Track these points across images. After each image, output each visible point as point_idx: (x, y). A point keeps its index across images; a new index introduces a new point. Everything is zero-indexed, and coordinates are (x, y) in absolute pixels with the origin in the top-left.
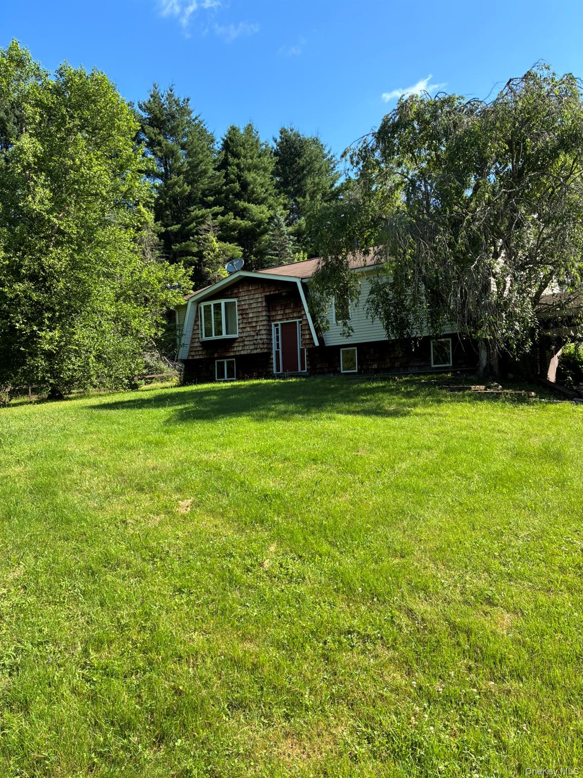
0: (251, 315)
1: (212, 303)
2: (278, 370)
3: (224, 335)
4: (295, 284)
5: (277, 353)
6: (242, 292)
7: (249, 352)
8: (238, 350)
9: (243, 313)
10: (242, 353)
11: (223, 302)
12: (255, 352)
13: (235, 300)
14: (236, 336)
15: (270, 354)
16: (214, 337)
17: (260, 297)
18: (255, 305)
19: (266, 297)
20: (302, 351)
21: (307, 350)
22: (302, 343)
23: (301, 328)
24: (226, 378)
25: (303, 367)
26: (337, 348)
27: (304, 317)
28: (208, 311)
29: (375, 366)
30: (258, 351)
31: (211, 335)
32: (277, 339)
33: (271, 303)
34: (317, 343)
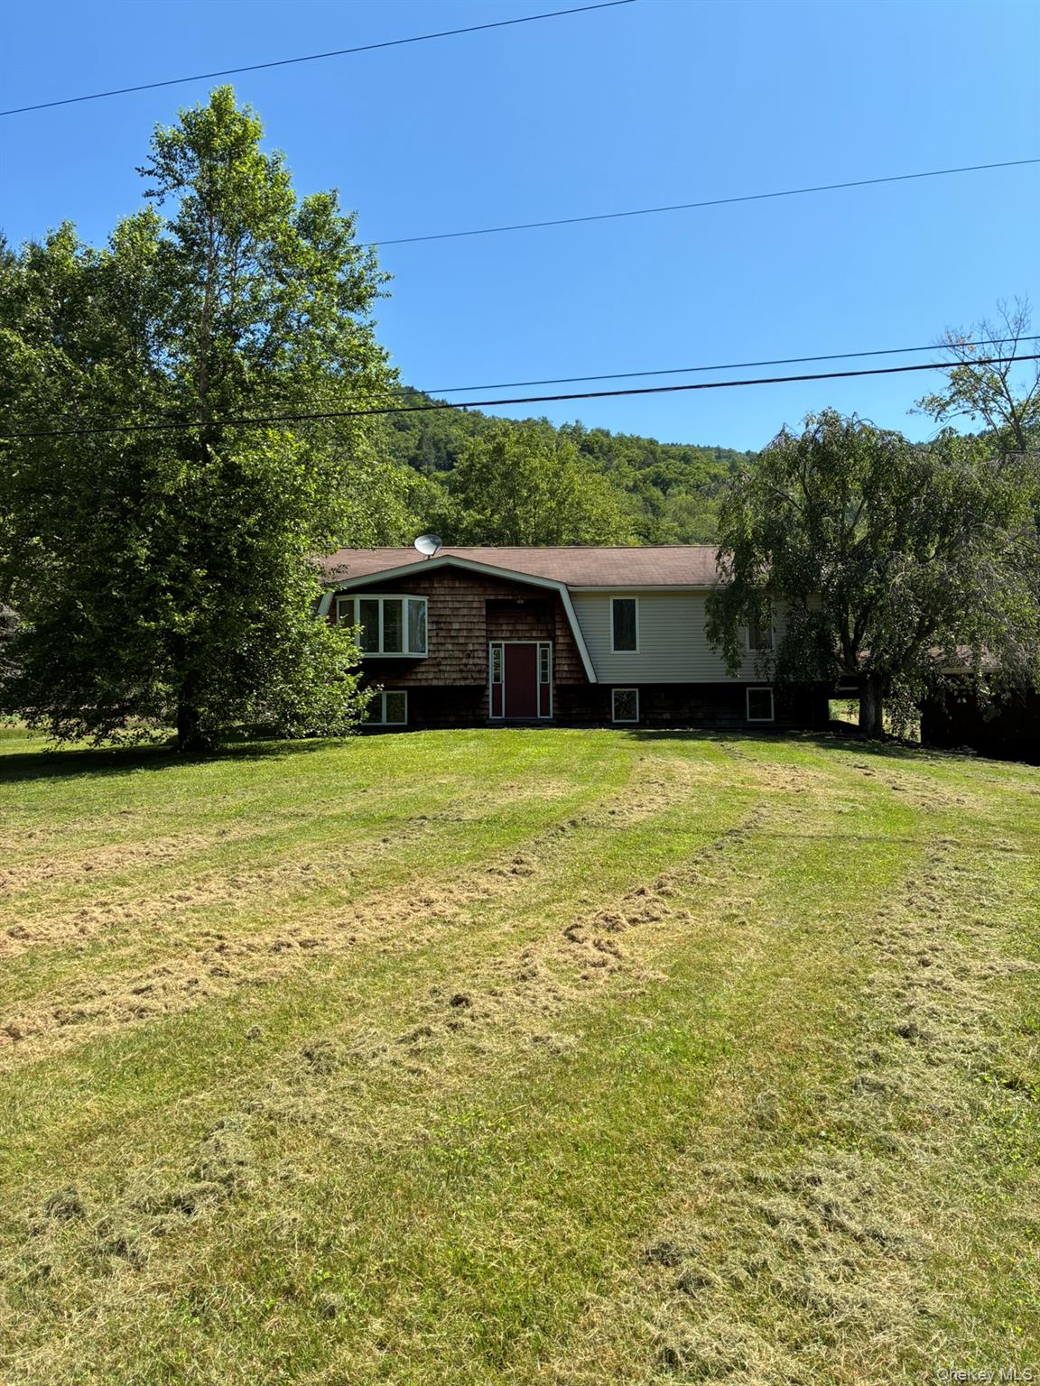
0: (456, 626)
1: (381, 599)
2: (497, 711)
3: (406, 653)
4: (556, 593)
5: (497, 688)
6: (440, 590)
7: (449, 682)
8: (426, 677)
9: (437, 621)
10: (435, 683)
11: (406, 599)
12: (462, 683)
13: (425, 599)
14: (425, 655)
15: (485, 688)
16: (381, 653)
17: (475, 601)
18: (465, 612)
19: (488, 602)
20: (545, 688)
21: (557, 687)
22: (544, 676)
23: (544, 655)
24: (384, 722)
25: (545, 711)
26: (607, 688)
27: (561, 640)
28: (370, 608)
29: (667, 716)
30: (468, 682)
31: (376, 649)
32: (497, 666)
33: (495, 611)
34: (592, 679)
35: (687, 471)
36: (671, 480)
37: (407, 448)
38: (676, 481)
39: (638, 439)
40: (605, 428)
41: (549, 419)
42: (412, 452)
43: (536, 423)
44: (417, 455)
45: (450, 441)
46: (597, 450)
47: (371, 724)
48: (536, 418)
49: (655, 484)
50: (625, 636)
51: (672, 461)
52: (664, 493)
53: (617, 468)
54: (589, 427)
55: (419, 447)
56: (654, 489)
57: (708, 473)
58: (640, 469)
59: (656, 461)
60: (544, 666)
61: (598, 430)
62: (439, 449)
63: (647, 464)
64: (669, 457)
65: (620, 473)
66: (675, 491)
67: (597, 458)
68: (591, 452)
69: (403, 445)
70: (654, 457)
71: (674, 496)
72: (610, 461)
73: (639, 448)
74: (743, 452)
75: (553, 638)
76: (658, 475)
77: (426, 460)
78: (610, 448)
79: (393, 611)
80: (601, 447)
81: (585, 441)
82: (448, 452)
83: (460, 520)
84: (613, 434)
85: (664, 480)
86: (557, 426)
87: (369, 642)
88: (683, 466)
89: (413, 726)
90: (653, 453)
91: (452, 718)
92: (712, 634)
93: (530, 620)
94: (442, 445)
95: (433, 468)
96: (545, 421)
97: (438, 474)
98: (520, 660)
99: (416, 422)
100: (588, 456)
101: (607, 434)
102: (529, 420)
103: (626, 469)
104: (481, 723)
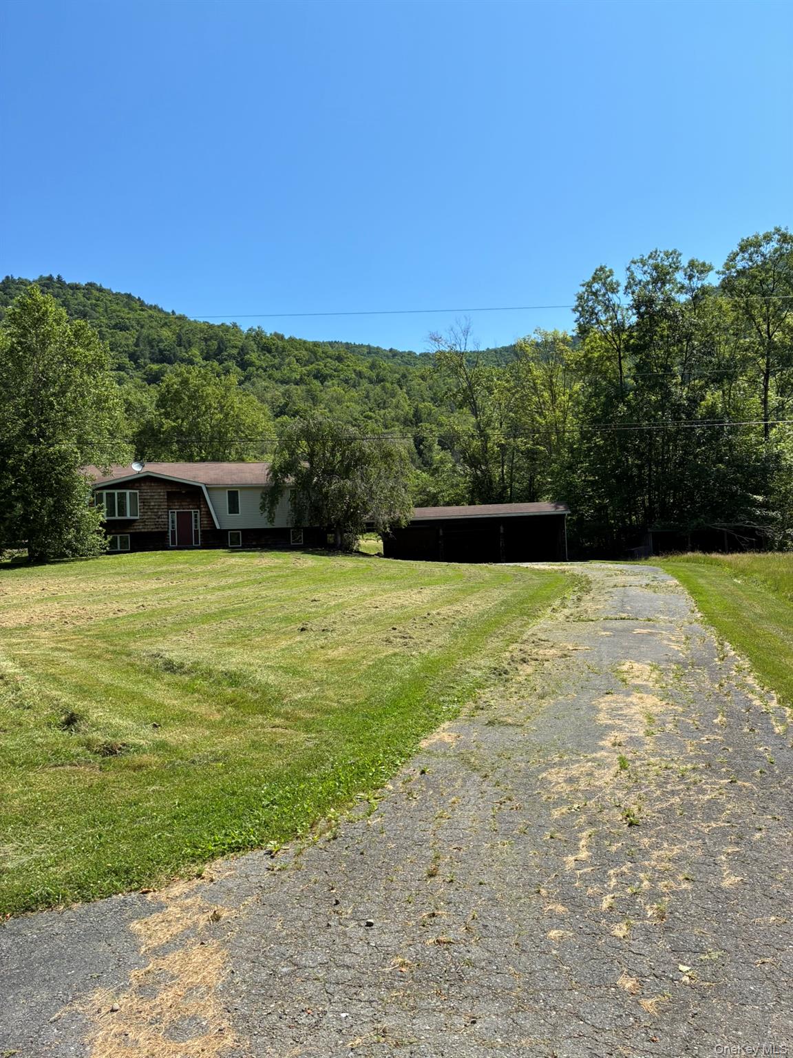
0: (153, 504)
1: (116, 492)
2: (173, 543)
3: (128, 517)
4: (201, 487)
5: (173, 532)
6: (144, 487)
7: (150, 530)
8: (139, 528)
9: (143, 501)
10: (143, 530)
11: (128, 492)
12: (156, 530)
13: (137, 491)
14: (138, 518)
15: (168, 532)
16: (117, 517)
17: (161, 493)
18: (156, 497)
19: (168, 492)
20: (196, 532)
21: (202, 531)
22: (196, 526)
23: (196, 516)
24: (119, 549)
25: (197, 542)
26: (227, 531)
27: (203, 509)
28: (111, 496)
29: (254, 543)
30: (159, 530)
31: (114, 515)
32: (173, 522)
33: (171, 496)
34: (218, 527)
35: (340, 368)
36: (327, 375)
37: (127, 345)
38: (331, 376)
39: (305, 342)
40: (280, 332)
41: (238, 324)
42: (132, 348)
43: (228, 328)
44: (135, 351)
45: (161, 341)
46: (274, 350)
47: (113, 550)
48: (228, 324)
49: (316, 377)
50: (234, 508)
51: (329, 360)
52: (322, 384)
53: (289, 364)
54: (269, 331)
55: (137, 345)
56: (315, 381)
57: (355, 371)
58: (305, 365)
59: (317, 360)
60: (196, 521)
61: (276, 334)
62: (152, 347)
63: (309, 362)
64: (328, 357)
65: (291, 369)
66: (330, 383)
67: (274, 356)
68: (269, 351)
69: (124, 343)
70: (316, 357)
71: (328, 387)
72: (283, 359)
73: (306, 350)
74: (388, 349)
75: (200, 508)
76: (319, 371)
77: (143, 355)
78: (284, 349)
79: (122, 496)
80: (277, 348)
81: (265, 343)
82: (160, 349)
83: (161, 425)
84: (287, 337)
85: (322, 375)
86: (245, 329)
87: (111, 512)
88: (337, 364)
89: (133, 550)
90: (315, 353)
91: (151, 547)
92: (262, 507)
93: (188, 500)
94: (154, 344)
95: (148, 361)
96: (235, 325)
97: (152, 366)
98: (184, 519)
99: (134, 323)
100: (267, 355)
101: (281, 338)
102: (223, 324)
103: (295, 365)
104: (165, 548)
